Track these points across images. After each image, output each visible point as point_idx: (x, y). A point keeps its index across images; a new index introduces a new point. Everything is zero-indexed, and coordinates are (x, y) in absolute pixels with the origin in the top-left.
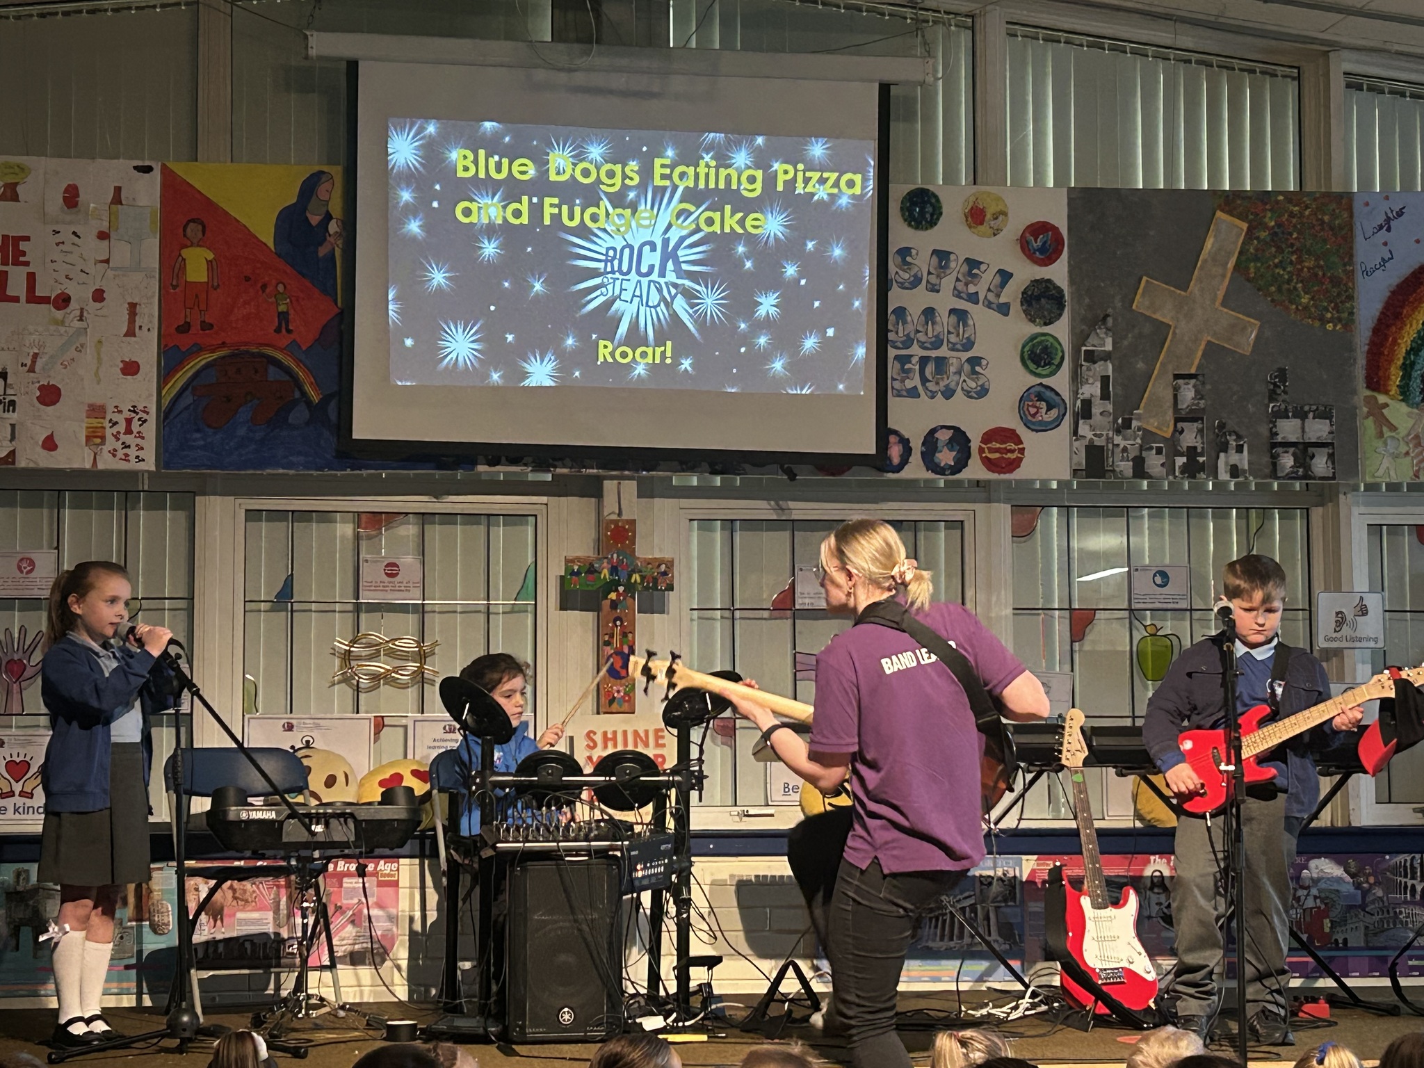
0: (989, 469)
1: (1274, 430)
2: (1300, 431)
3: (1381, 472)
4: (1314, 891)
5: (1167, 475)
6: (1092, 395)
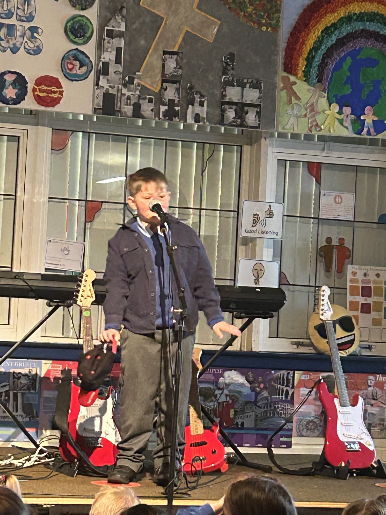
0: (39, 103)
1: (224, 93)
2: (240, 94)
3: (288, 127)
4: (226, 392)
5: (155, 117)
6: (110, 59)
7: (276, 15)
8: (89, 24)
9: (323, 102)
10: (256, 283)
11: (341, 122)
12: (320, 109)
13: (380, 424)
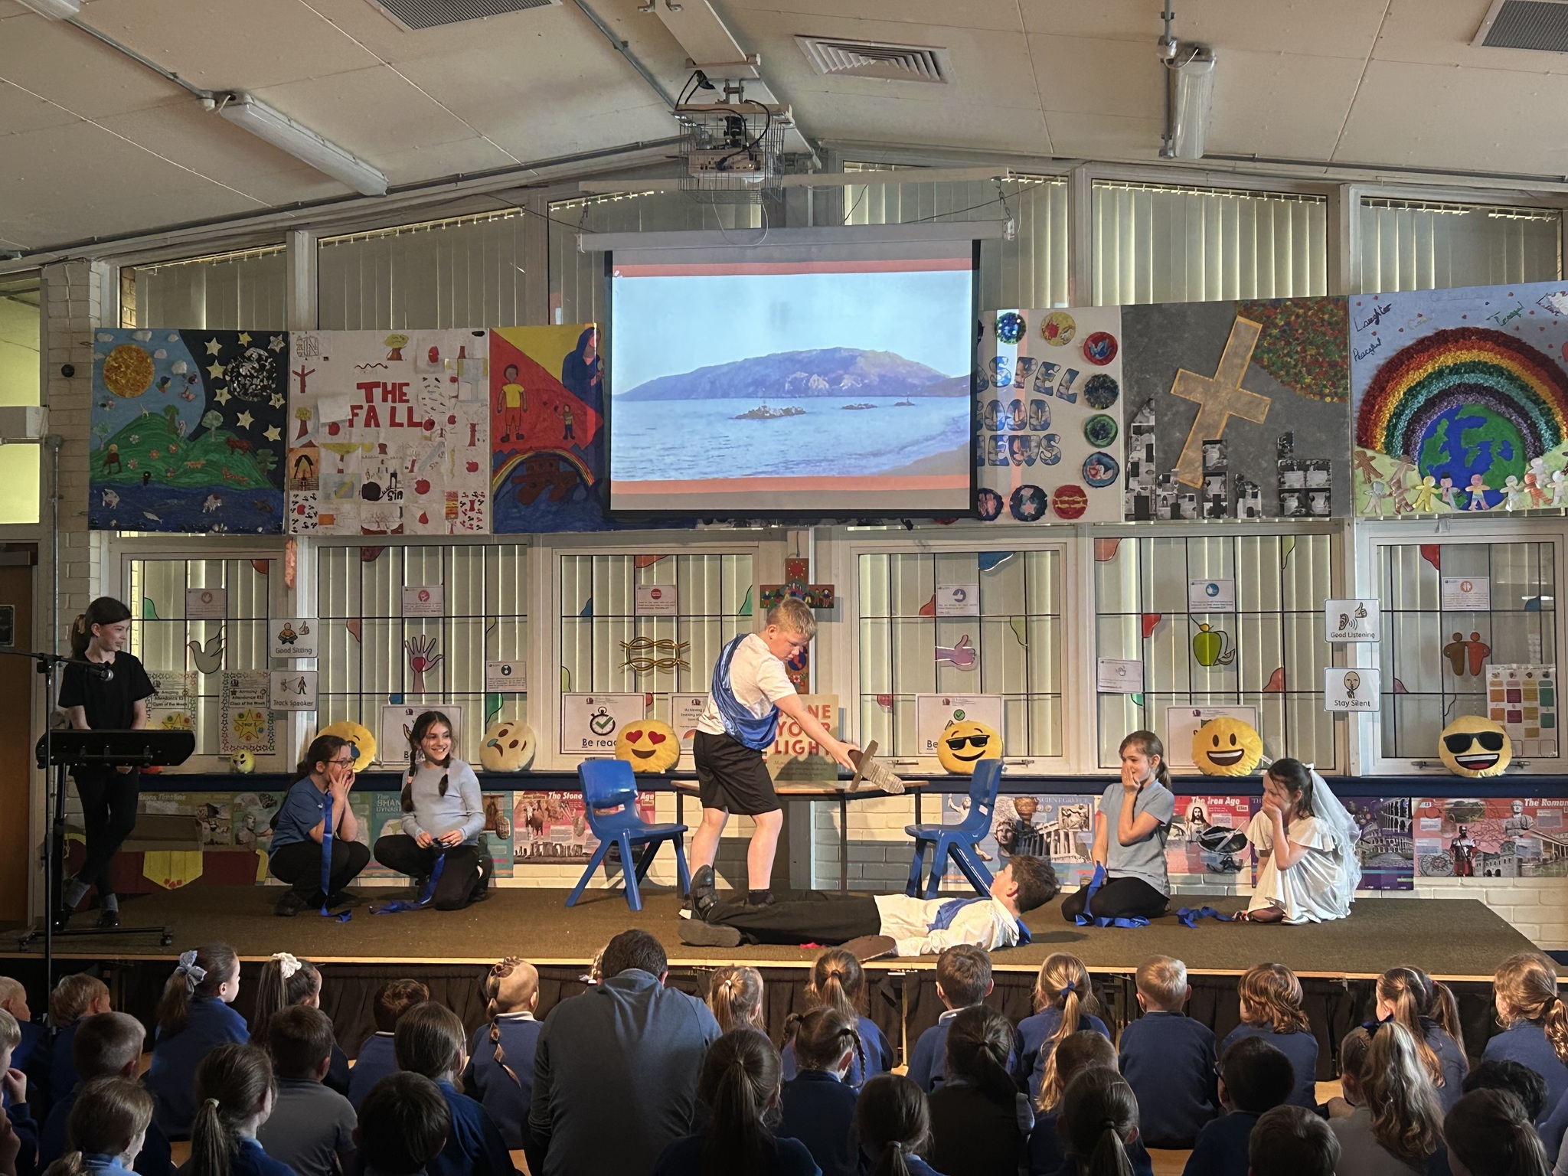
0: (1061, 516)
1: (1282, 480)
2: (1303, 479)
3: (1369, 509)
5: (1198, 516)
6: (1140, 459)
7: (1343, 382)
8: (1111, 423)
9: (1414, 475)
10: (1350, 696)
11: (1440, 497)
12: (1409, 485)
13: (1534, 859)
